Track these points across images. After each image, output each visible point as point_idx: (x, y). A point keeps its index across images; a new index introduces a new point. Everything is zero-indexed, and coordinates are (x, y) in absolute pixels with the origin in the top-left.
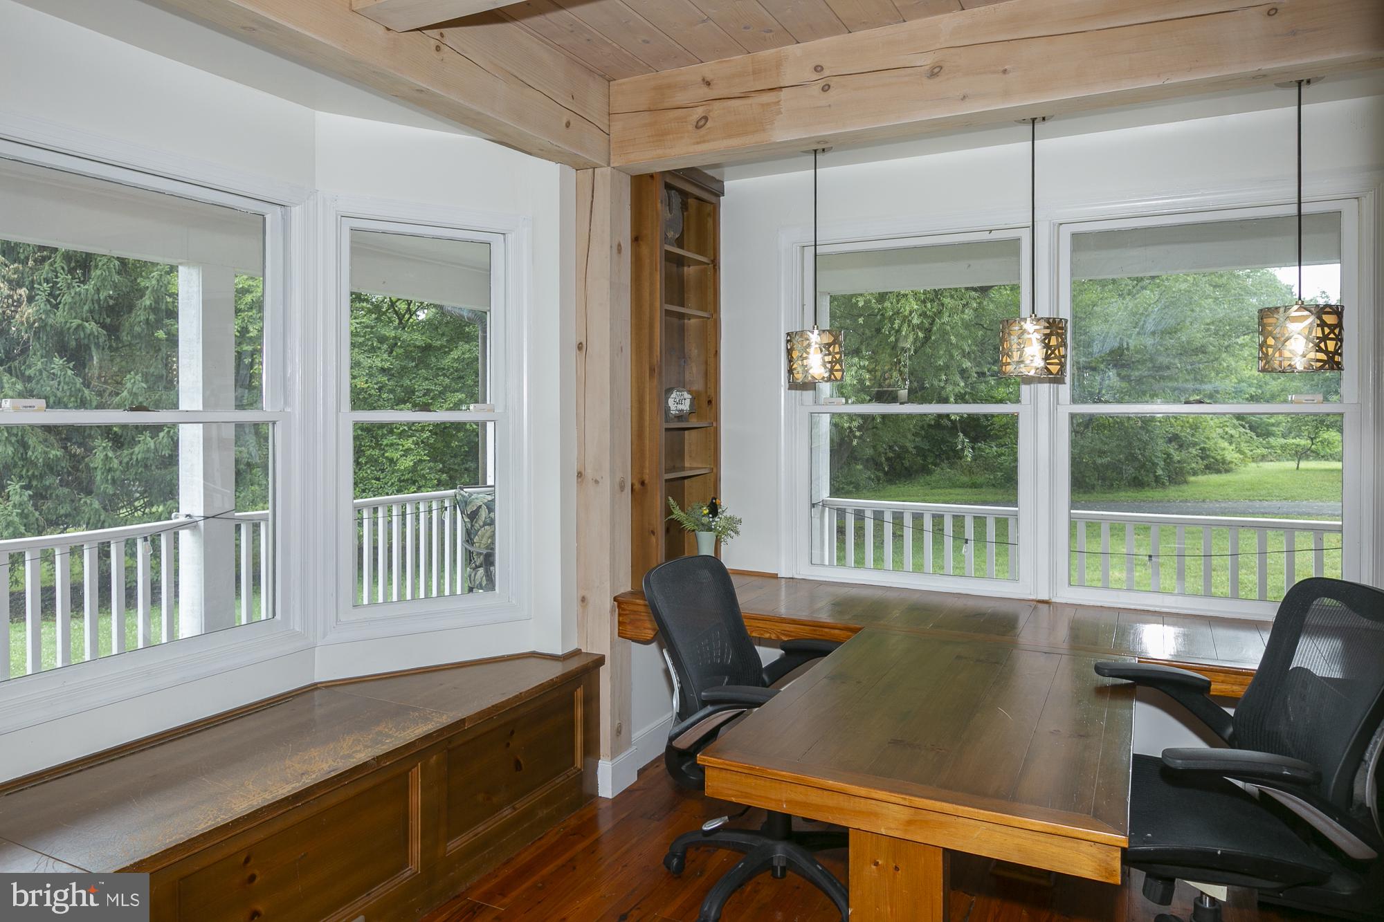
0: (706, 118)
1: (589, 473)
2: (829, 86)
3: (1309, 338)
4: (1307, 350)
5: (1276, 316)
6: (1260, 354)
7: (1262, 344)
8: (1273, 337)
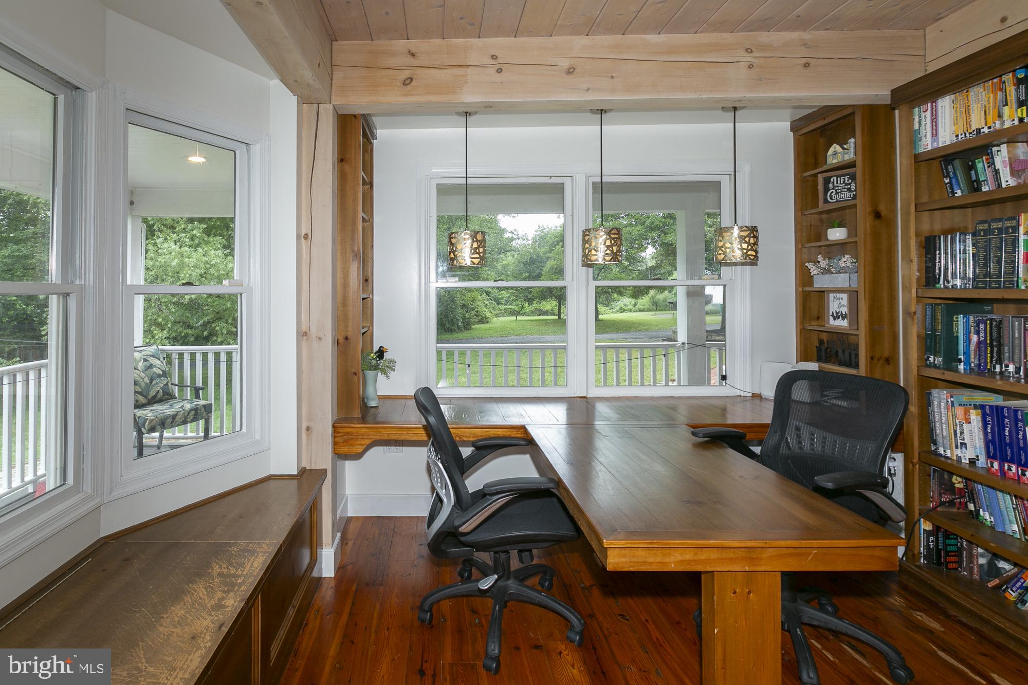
0: (411, 79)
1: (314, 332)
2: (502, 70)
3: (749, 244)
4: (748, 250)
5: (732, 231)
6: (720, 252)
7: (722, 247)
8: (730, 243)
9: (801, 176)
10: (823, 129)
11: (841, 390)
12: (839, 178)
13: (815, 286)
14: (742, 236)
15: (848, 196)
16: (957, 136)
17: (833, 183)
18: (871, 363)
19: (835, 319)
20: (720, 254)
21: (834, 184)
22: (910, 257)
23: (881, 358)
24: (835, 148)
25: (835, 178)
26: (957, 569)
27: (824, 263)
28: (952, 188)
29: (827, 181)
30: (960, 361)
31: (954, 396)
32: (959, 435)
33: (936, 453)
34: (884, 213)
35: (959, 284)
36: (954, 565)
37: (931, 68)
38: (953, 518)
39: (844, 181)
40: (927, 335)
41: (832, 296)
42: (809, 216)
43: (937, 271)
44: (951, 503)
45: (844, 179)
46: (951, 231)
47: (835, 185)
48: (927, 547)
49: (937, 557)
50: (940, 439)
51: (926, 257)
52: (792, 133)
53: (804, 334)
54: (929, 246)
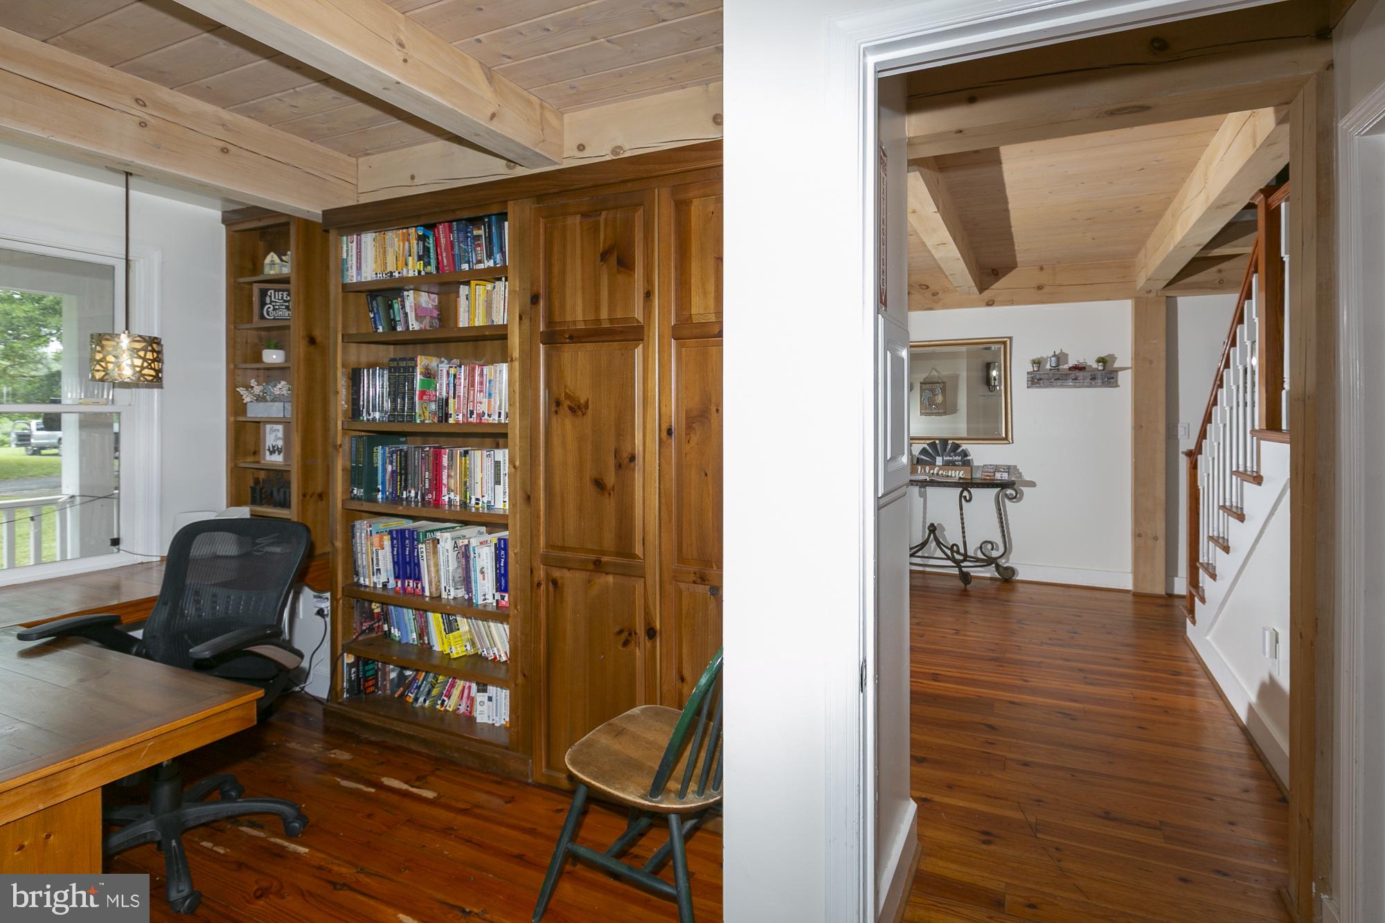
3: (144, 359)
4: (142, 368)
5: (116, 340)
6: (98, 367)
7: (101, 360)
8: (114, 356)
9: (235, 282)
10: (263, 231)
11: (276, 535)
12: (277, 293)
13: (248, 415)
14: (134, 348)
15: (287, 315)
16: (376, 274)
17: (270, 296)
18: (303, 500)
19: (271, 454)
20: (98, 371)
21: (271, 299)
22: (337, 388)
23: (313, 494)
24: (272, 257)
25: (273, 291)
26: (374, 691)
27: (257, 390)
28: (375, 323)
29: (263, 293)
30: (379, 491)
31: (372, 525)
32: (375, 563)
33: (358, 585)
34: (319, 339)
35: (377, 417)
36: (372, 689)
37: (364, 200)
38: (369, 643)
39: (282, 297)
40: (352, 466)
41: (268, 427)
42: (245, 331)
43: (361, 403)
44: (371, 629)
45: (282, 294)
46: (372, 366)
47: (273, 299)
48: (350, 680)
49: (357, 688)
50: (361, 570)
51: (352, 389)
52: (224, 226)
53: (236, 473)
54: (355, 378)
